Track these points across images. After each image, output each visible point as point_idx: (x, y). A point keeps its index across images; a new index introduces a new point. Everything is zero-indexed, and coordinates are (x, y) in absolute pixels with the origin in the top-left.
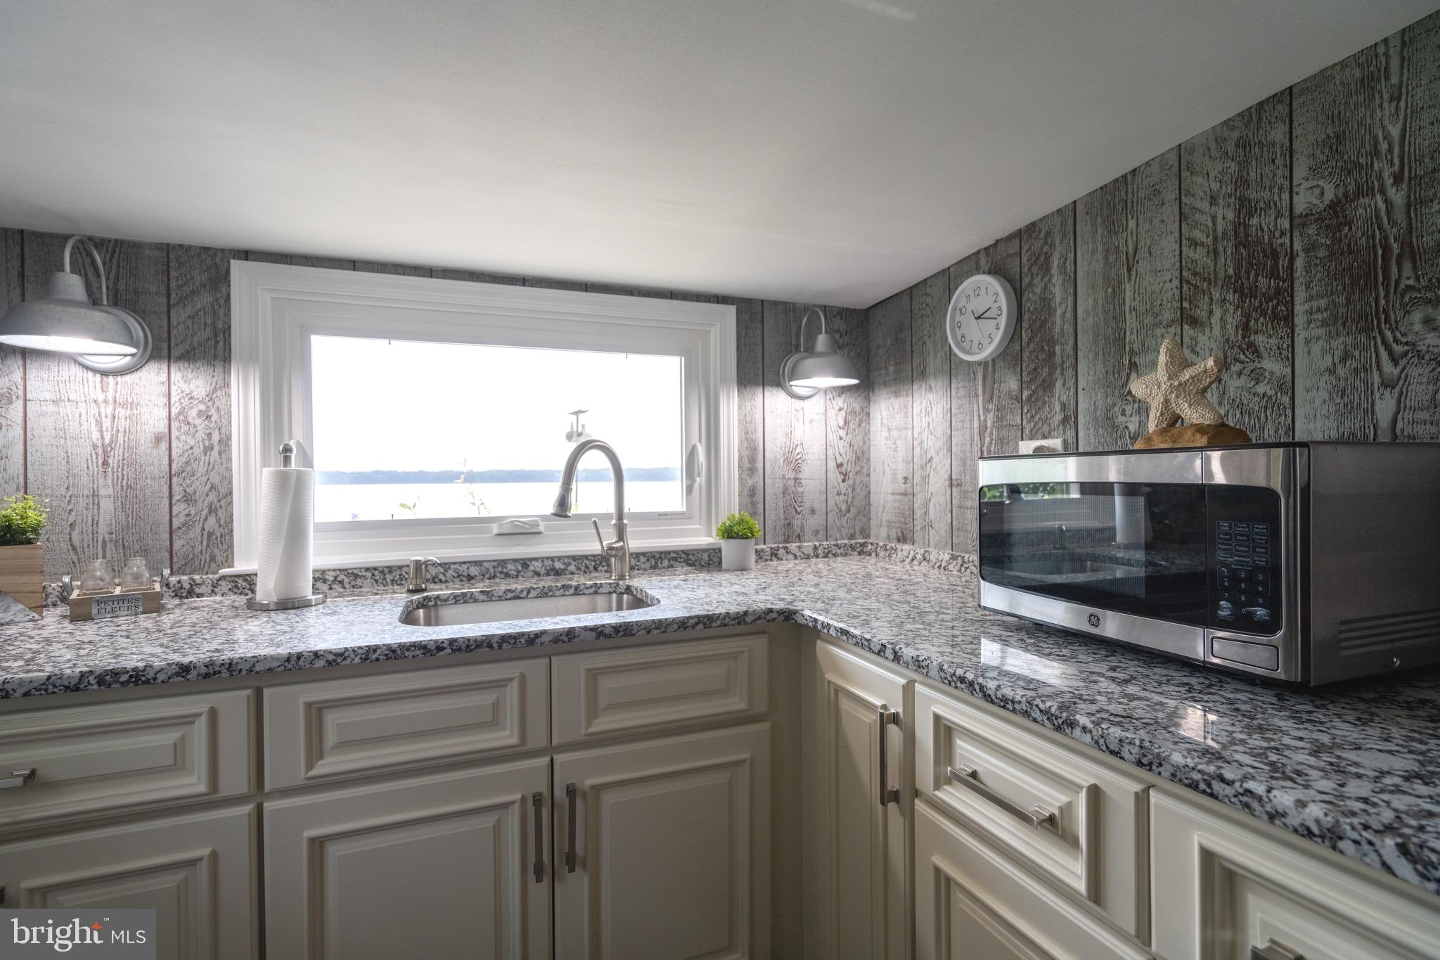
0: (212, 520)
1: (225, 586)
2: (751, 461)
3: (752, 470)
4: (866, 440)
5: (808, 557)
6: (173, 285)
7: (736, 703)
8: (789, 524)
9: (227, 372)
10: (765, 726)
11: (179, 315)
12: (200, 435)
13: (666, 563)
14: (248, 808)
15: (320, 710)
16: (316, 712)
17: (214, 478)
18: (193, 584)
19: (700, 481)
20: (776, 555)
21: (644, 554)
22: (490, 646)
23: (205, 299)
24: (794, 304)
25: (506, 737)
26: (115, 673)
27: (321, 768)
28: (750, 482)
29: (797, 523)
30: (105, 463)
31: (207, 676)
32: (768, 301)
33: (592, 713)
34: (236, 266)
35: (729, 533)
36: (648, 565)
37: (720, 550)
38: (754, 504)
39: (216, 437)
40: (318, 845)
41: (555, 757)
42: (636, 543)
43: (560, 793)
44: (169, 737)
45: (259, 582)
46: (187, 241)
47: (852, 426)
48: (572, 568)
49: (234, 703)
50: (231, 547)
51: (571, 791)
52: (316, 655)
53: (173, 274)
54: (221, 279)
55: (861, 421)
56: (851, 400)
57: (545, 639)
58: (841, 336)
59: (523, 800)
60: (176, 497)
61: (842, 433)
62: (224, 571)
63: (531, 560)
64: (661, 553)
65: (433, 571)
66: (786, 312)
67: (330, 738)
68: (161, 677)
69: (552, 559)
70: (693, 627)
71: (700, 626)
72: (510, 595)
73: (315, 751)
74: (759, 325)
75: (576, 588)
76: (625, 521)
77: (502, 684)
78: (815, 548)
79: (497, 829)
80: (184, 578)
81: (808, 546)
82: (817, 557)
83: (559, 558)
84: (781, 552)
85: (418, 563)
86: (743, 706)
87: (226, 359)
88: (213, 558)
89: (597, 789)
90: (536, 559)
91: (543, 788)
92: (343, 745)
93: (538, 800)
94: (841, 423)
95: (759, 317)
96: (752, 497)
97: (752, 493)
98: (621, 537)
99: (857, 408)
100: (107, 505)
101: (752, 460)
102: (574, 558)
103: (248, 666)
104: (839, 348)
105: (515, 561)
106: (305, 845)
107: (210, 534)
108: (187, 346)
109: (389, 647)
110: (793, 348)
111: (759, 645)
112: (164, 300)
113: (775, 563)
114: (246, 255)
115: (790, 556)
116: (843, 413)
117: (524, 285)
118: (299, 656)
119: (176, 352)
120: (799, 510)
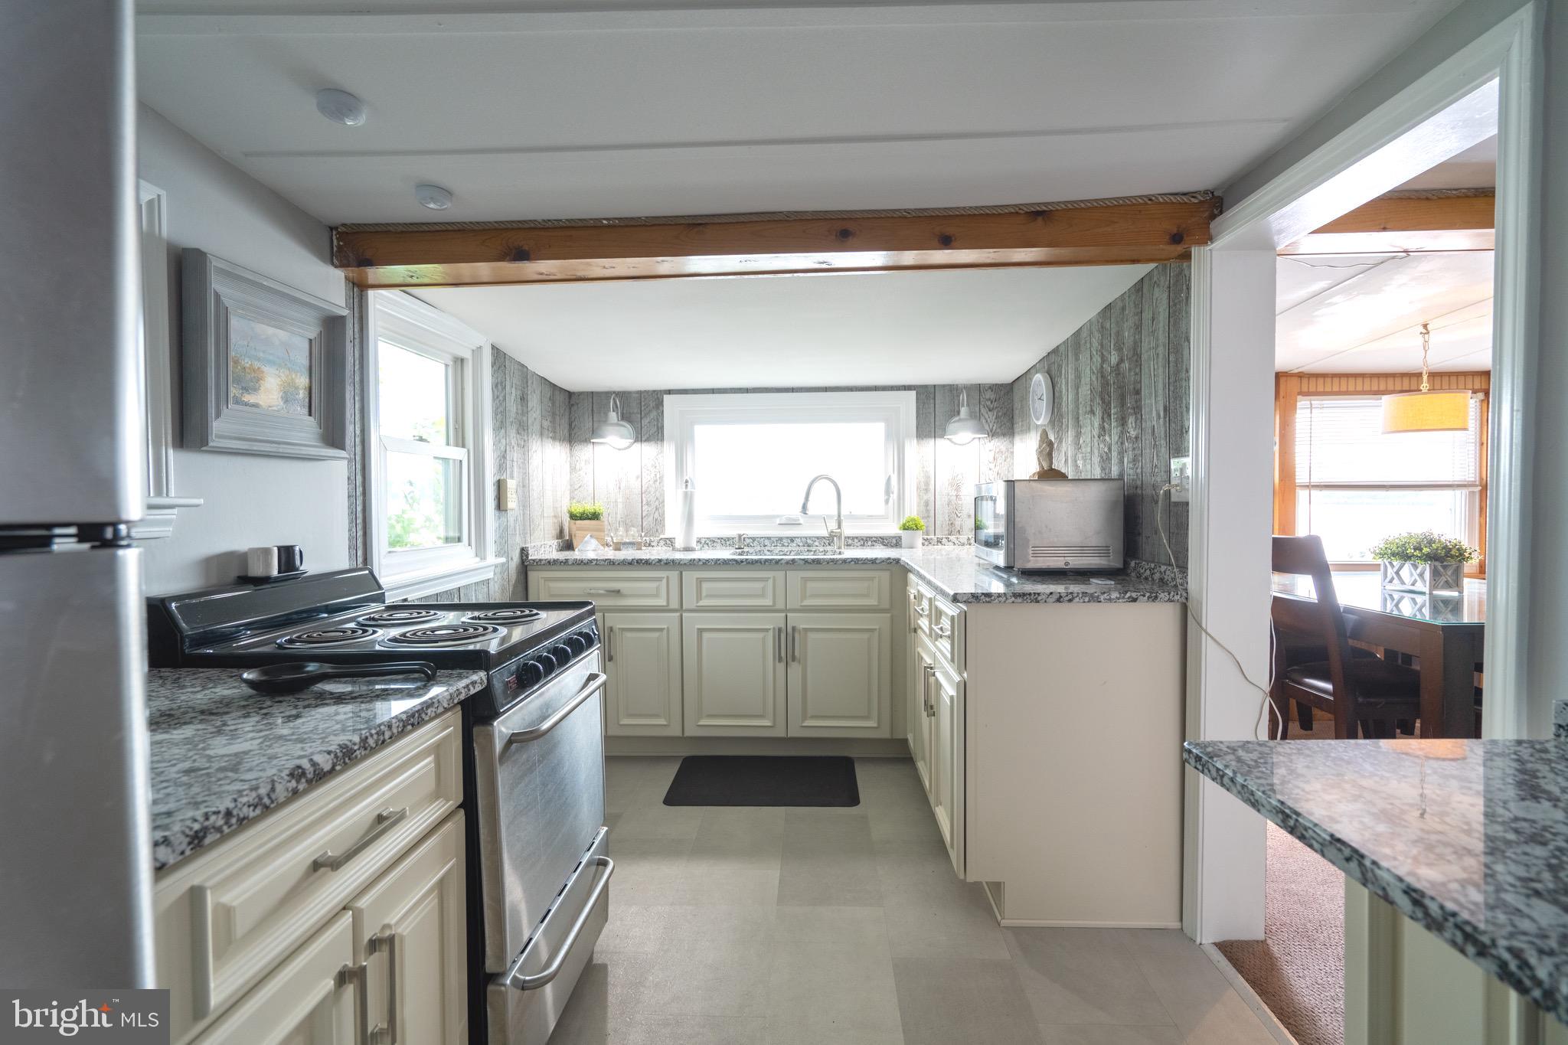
0: (657, 513)
1: (662, 543)
2: (925, 487)
3: (927, 490)
4: (1010, 469)
5: (963, 545)
6: (643, 408)
7: (872, 602)
8: (952, 524)
9: (662, 446)
10: (889, 615)
11: (645, 422)
12: (653, 475)
13: (870, 543)
14: (678, 614)
15: (701, 581)
16: (700, 581)
17: (658, 494)
18: (651, 541)
19: (894, 496)
20: (941, 542)
21: (857, 538)
22: (761, 563)
23: (654, 414)
24: (957, 385)
25: (767, 602)
26: (641, 560)
27: (701, 603)
28: (925, 497)
29: (958, 522)
30: (619, 488)
31: (666, 564)
32: (939, 385)
33: (804, 597)
34: (666, 398)
35: (905, 528)
36: (859, 544)
37: (900, 537)
38: (928, 511)
39: (658, 476)
40: (701, 631)
41: (788, 614)
42: (849, 530)
43: (790, 630)
44: (654, 585)
45: (676, 540)
46: (647, 389)
47: (999, 461)
48: (817, 543)
49: (674, 575)
50: (664, 526)
51: (794, 629)
52: (700, 560)
53: (643, 404)
54: (660, 404)
55: (1006, 458)
56: (999, 444)
57: (782, 561)
58: (992, 402)
59: (774, 628)
60: (644, 503)
61: (992, 466)
62: (662, 536)
63: (795, 538)
64: (867, 537)
65: (748, 541)
66: (951, 391)
67: (704, 594)
68: (654, 562)
69: (806, 538)
70: (849, 562)
71: (853, 563)
72: (781, 553)
73: (699, 597)
74: (932, 401)
75: (815, 551)
76: (842, 518)
77: (766, 580)
78: (969, 539)
79: (764, 639)
80: (647, 538)
81: (963, 538)
82: (970, 544)
83: (810, 538)
84: (944, 541)
85: (740, 536)
86: (876, 603)
87: (662, 440)
88: (657, 531)
89: (806, 630)
90: (798, 538)
91: (783, 626)
92: (709, 596)
93: (780, 630)
94: (991, 459)
95: (932, 396)
96: (928, 508)
97: (927, 504)
98: (839, 527)
99: (1003, 448)
100: (620, 506)
101: (927, 484)
102: (818, 538)
103: (678, 562)
104: (990, 410)
105: (787, 538)
106: (696, 630)
107: (656, 520)
108: (646, 437)
109: (724, 560)
110: (956, 413)
111: (885, 576)
112: (639, 416)
113: (940, 546)
114: (669, 392)
115: (950, 543)
116: (992, 453)
117: (793, 392)
118: (694, 560)
119: (643, 439)
120: (959, 515)
